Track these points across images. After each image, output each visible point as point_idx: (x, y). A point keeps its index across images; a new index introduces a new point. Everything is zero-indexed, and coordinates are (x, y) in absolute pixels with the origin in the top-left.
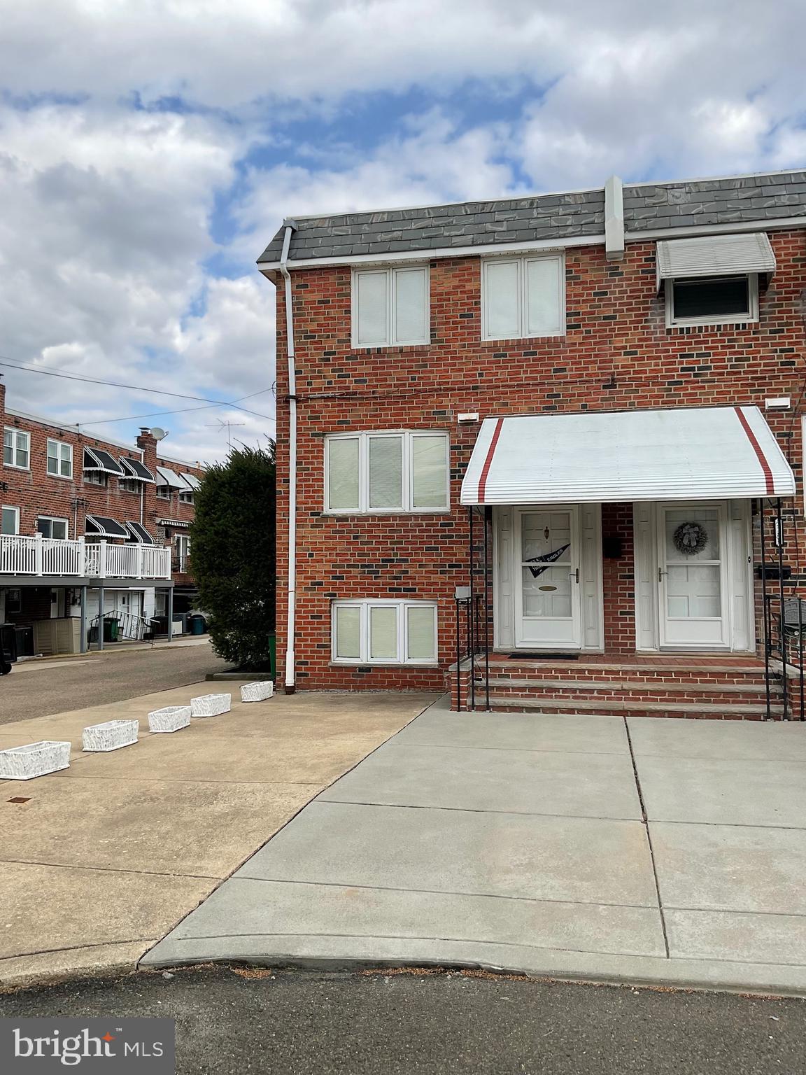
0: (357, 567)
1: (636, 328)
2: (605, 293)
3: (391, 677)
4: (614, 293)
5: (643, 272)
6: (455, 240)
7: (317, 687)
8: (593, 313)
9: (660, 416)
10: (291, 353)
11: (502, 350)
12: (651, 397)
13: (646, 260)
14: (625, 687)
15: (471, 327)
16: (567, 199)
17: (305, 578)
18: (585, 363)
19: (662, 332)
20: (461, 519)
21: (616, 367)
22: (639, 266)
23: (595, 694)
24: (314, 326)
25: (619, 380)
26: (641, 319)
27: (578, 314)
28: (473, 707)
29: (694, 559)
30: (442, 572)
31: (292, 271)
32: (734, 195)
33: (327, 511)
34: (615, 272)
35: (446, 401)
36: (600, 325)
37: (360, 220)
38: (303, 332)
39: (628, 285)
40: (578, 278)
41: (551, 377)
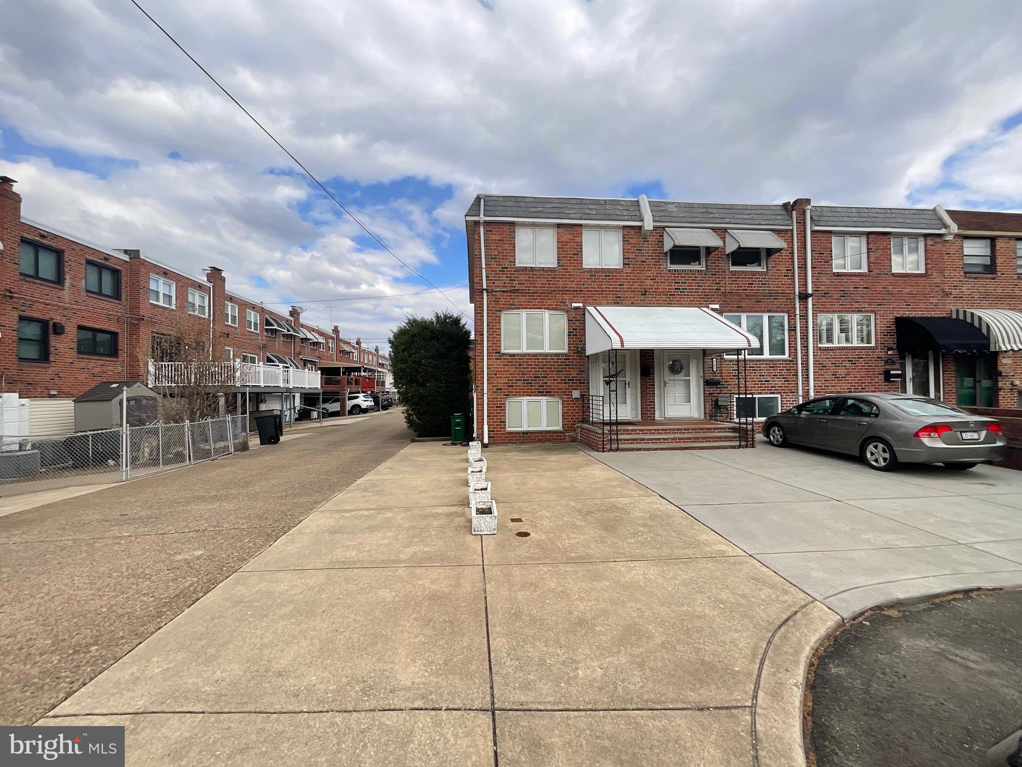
0: (521, 380)
1: (655, 268)
2: (641, 250)
3: (539, 436)
4: (645, 250)
5: (658, 242)
6: (571, 215)
7: (500, 443)
8: (636, 259)
9: (670, 310)
10: (484, 266)
11: (594, 272)
12: (662, 301)
13: (659, 236)
15: (579, 260)
16: (622, 202)
17: (492, 386)
18: (633, 282)
19: (666, 271)
21: (647, 285)
22: (657, 239)
23: (662, 441)
24: (496, 253)
25: (649, 292)
26: (657, 264)
27: (629, 258)
28: (611, 450)
29: (677, 377)
30: (565, 383)
31: (485, 222)
32: (696, 210)
33: (503, 351)
34: (645, 240)
35: (566, 297)
36: (639, 265)
37: (519, 200)
38: (489, 255)
39: (652, 247)
40: (629, 241)
41: (617, 288)
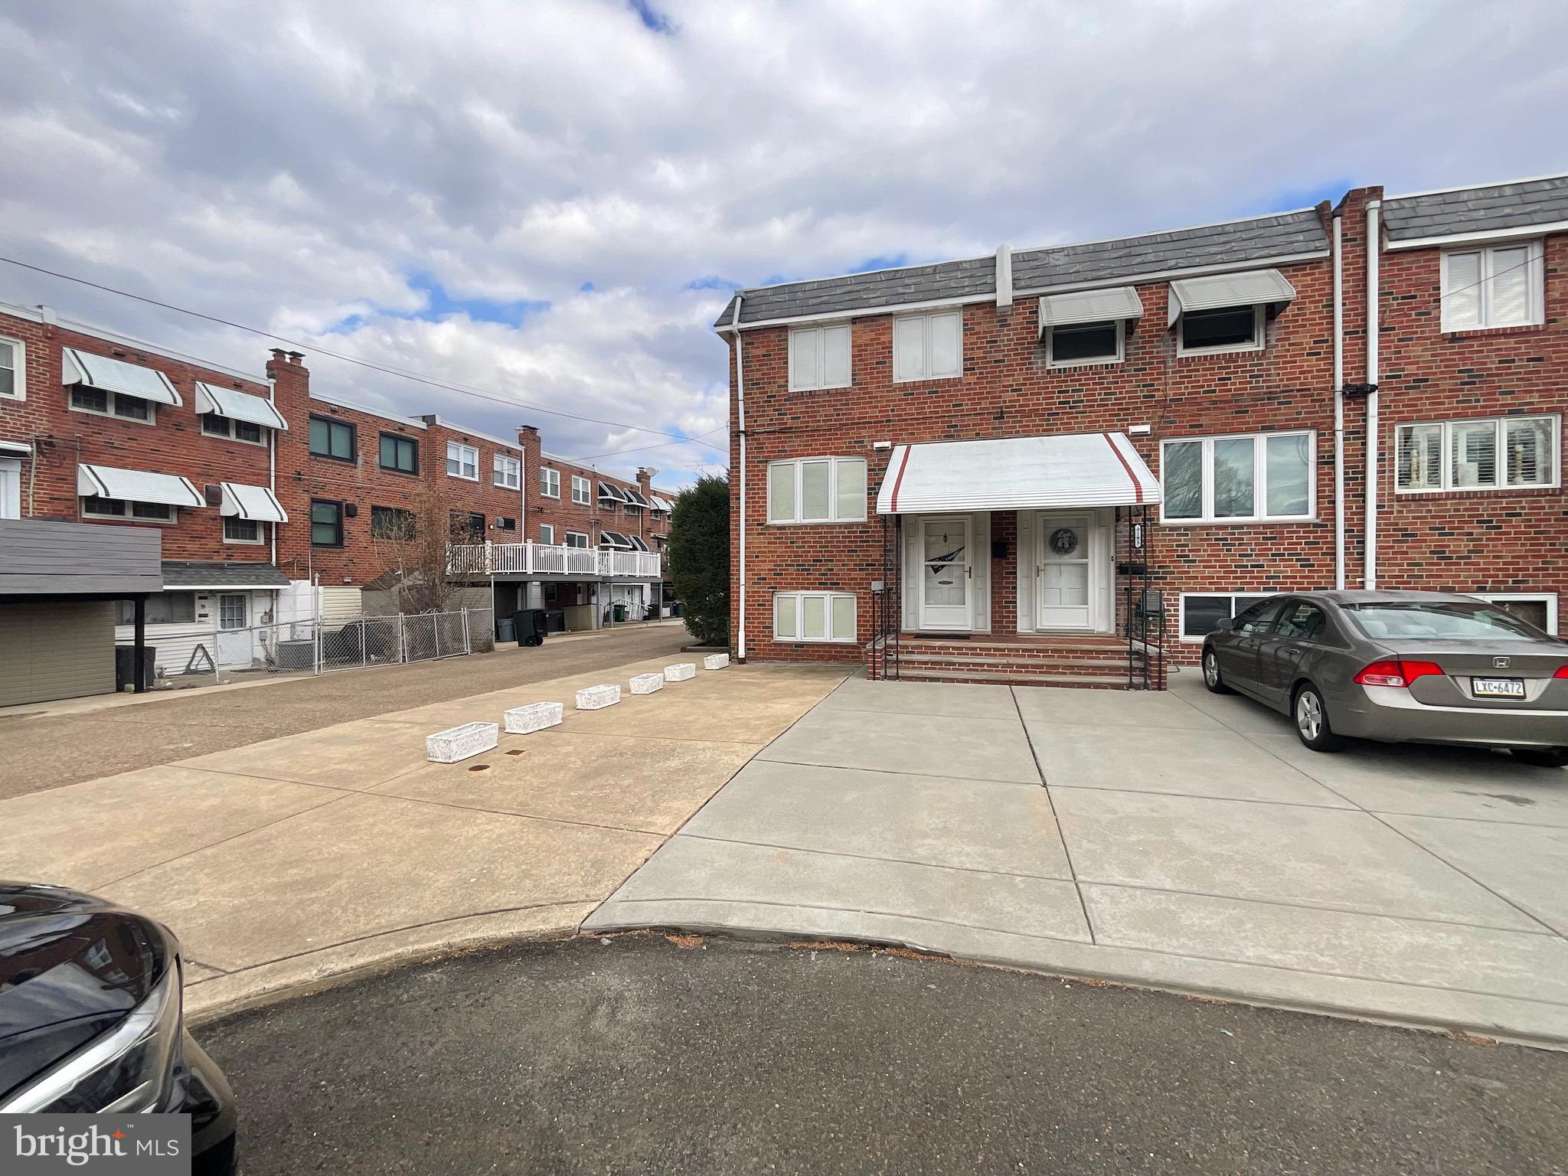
0: (793, 565)
1: (1021, 369)
2: (996, 342)
3: (820, 651)
4: (1003, 341)
5: (1028, 323)
6: (872, 301)
7: (763, 659)
8: (986, 358)
9: (1040, 440)
10: (741, 397)
11: (910, 390)
12: (1033, 426)
13: (1030, 313)
14: (1010, 662)
15: (885, 372)
16: (964, 265)
17: (753, 575)
18: (979, 399)
19: (1043, 372)
20: (876, 527)
21: (1005, 402)
22: (1023, 318)
23: (986, 667)
24: (759, 375)
25: (1007, 412)
26: (1026, 363)
27: (973, 359)
28: (886, 677)
29: (1067, 559)
30: (860, 570)
31: (743, 332)
32: (1106, 255)
33: (770, 522)
34: (1004, 322)
35: (864, 433)
36: (991, 367)
37: (796, 289)
38: (749, 380)
39: (1014, 334)
40: (973, 329)
41: (950, 411)
